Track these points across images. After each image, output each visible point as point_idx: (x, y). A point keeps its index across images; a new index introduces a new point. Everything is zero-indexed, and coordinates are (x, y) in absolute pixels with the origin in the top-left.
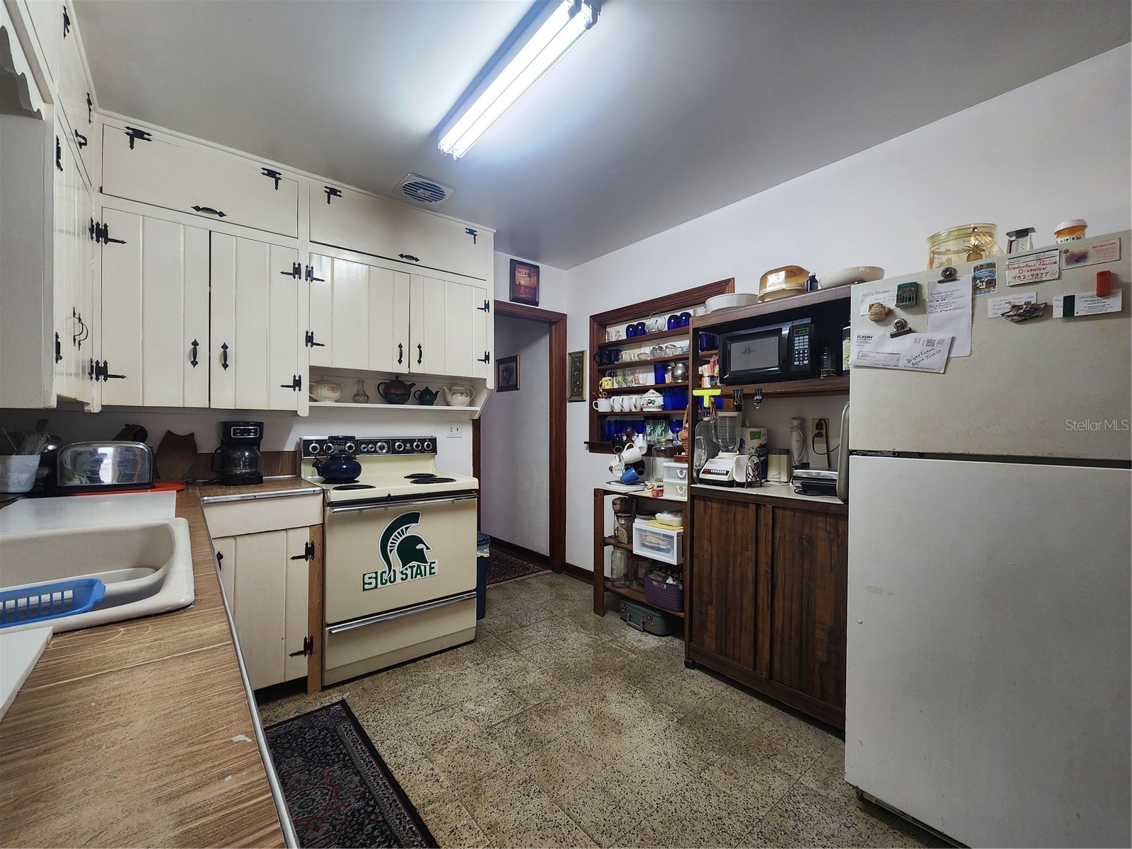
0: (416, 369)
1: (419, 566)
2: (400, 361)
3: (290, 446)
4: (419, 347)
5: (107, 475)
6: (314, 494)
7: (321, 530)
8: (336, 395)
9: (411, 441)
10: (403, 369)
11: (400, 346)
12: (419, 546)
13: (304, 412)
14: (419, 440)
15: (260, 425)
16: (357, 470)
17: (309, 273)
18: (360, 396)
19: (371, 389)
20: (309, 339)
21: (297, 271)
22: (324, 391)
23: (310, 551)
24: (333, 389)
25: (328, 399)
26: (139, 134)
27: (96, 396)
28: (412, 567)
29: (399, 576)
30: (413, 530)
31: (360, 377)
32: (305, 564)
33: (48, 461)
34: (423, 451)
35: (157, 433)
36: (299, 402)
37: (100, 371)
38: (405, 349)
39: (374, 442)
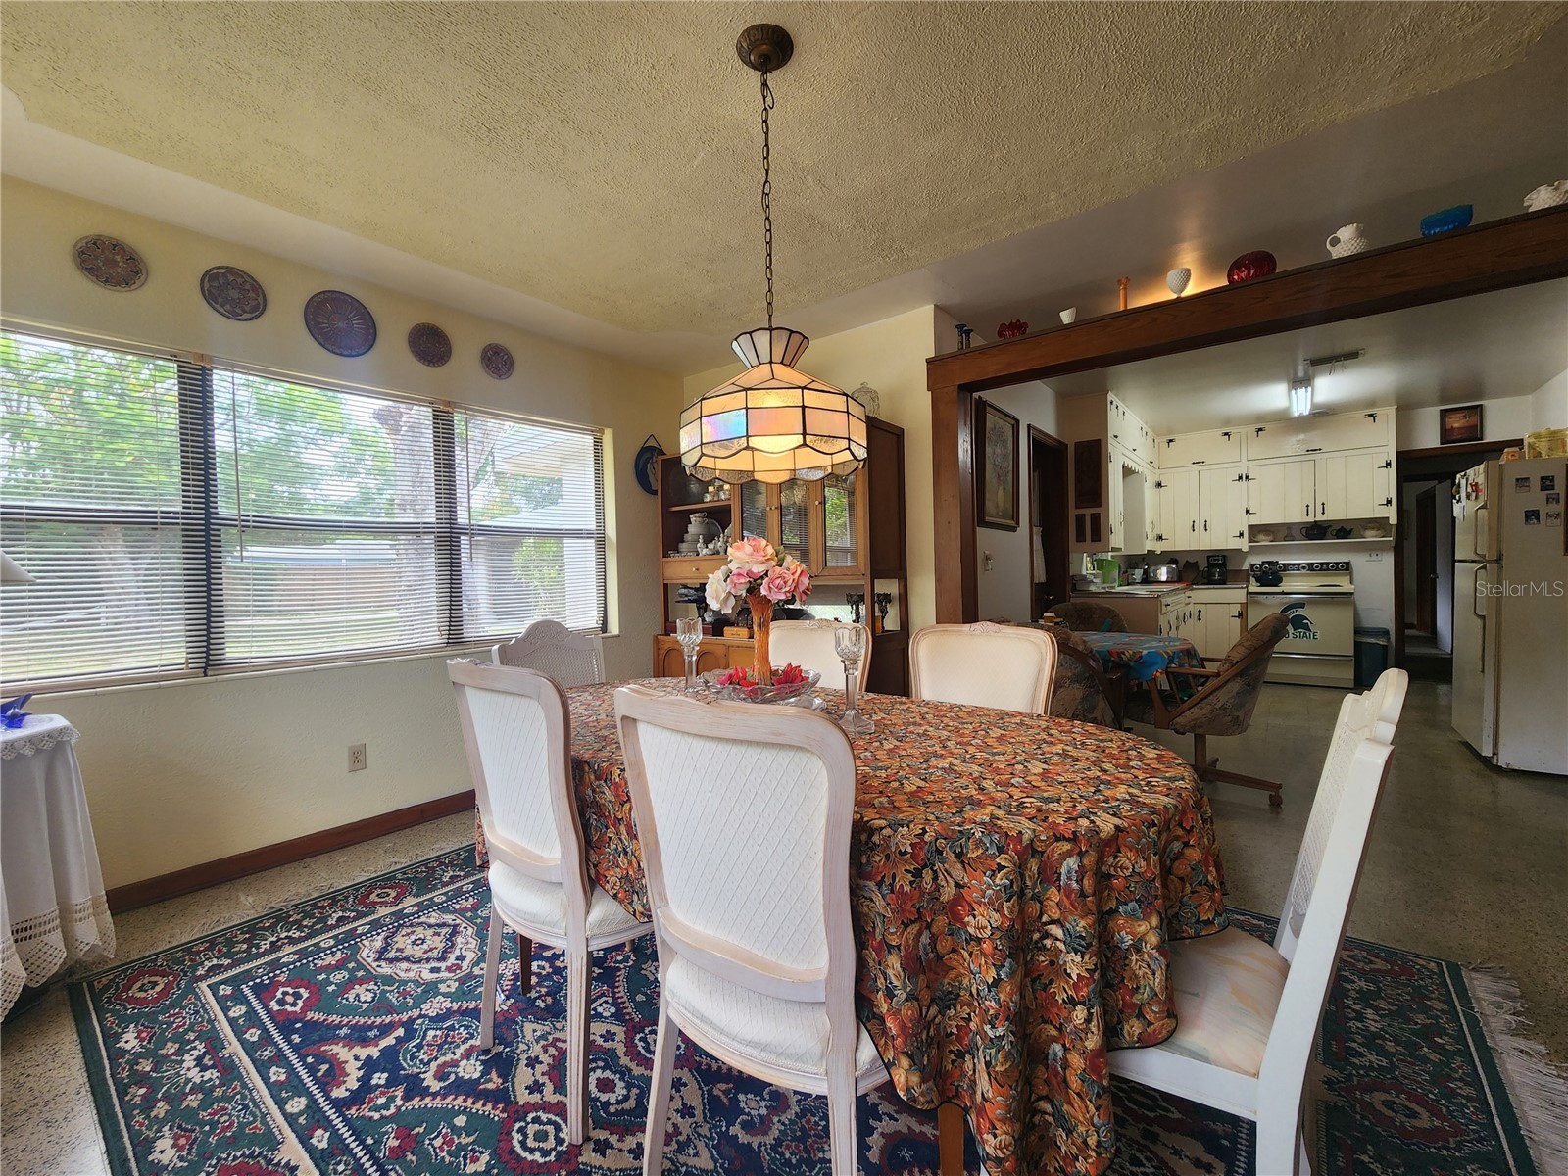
0: (1320, 518)
1: (1305, 633)
2: (1308, 515)
3: (1246, 567)
4: (1323, 504)
5: (1164, 578)
6: (1242, 588)
7: (1244, 606)
8: (1270, 538)
9: (1328, 564)
10: (1311, 519)
11: (1308, 506)
12: (1305, 622)
13: (1245, 549)
14: (1335, 563)
15: (1224, 556)
16: (1281, 581)
17: (1247, 478)
18: (1289, 537)
19: (1296, 532)
20: (1248, 511)
21: (1240, 478)
22: (1261, 537)
23: (1240, 615)
24: (1267, 535)
25: (1264, 541)
26: (1171, 441)
27: (1159, 547)
28: (1300, 633)
29: (1291, 636)
30: (1300, 612)
31: (1289, 526)
32: (1238, 621)
33: (1145, 572)
34: (1337, 569)
35: (1182, 563)
36: (1243, 544)
37: (1160, 538)
38: (1311, 509)
39: (1299, 565)
